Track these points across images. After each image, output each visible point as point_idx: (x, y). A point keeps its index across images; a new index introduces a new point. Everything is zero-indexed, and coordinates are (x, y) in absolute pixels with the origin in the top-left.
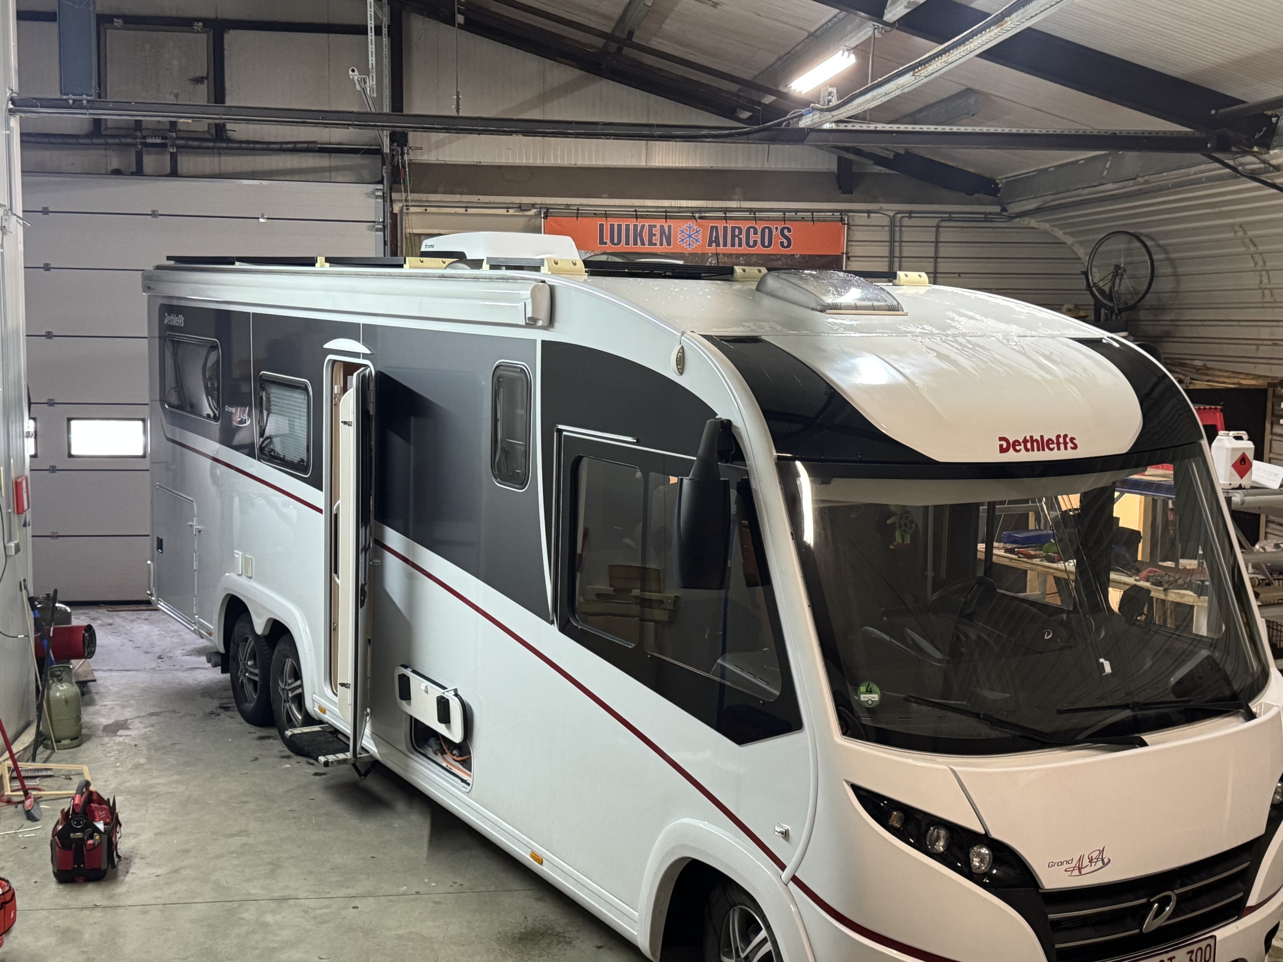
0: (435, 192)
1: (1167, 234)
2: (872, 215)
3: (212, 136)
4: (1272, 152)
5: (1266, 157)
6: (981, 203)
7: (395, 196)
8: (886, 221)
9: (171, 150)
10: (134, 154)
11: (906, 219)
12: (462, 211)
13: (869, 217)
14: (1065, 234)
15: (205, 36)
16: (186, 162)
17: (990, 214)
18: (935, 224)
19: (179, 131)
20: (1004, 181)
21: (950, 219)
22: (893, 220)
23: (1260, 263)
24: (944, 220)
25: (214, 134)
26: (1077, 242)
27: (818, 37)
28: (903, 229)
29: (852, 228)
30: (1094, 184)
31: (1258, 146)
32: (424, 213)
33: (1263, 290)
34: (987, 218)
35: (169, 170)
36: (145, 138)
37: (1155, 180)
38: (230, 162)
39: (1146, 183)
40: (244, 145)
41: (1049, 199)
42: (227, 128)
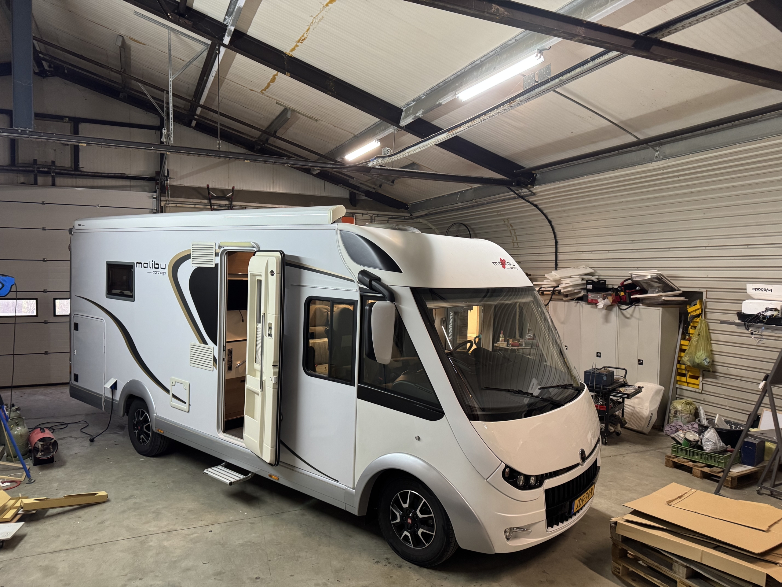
0: (181, 197)
1: (475, 224)
2: (364, 215)
3: (73, 169)
4: (535, 187)
5: (531, 189)
6: (403, 212)
7: (162, 198)
8: (369, 218)
9: (52, 174)
10: (33, 176)
11: (376, 217)
12: (193, 206)
13: (363, 216)
14: (432, 225)
15: (69, 125)
16: (59, 181)
17: (406, 216)
18: (387, 220)
19: (56, 166)
20: (410, 204)
21: (392, 218)
22: (371, 217)
23: (513, 233)
24: (390, 218)
25: (74, 168)
26: (436, 228)
27: (358, 137)
28: (376, 221)
29: (357, 220)
30: (453, 204)
31: (530, 185)
32: (176, 207)
33: (514, 243)
34: (405, 218)
35: (50, 183)
36: (39, 168)
37: (480, 201)
38: (81, 181)
39: (476, 202)
40: (89, 174)
41: (432, 210)
42: (80, 166)
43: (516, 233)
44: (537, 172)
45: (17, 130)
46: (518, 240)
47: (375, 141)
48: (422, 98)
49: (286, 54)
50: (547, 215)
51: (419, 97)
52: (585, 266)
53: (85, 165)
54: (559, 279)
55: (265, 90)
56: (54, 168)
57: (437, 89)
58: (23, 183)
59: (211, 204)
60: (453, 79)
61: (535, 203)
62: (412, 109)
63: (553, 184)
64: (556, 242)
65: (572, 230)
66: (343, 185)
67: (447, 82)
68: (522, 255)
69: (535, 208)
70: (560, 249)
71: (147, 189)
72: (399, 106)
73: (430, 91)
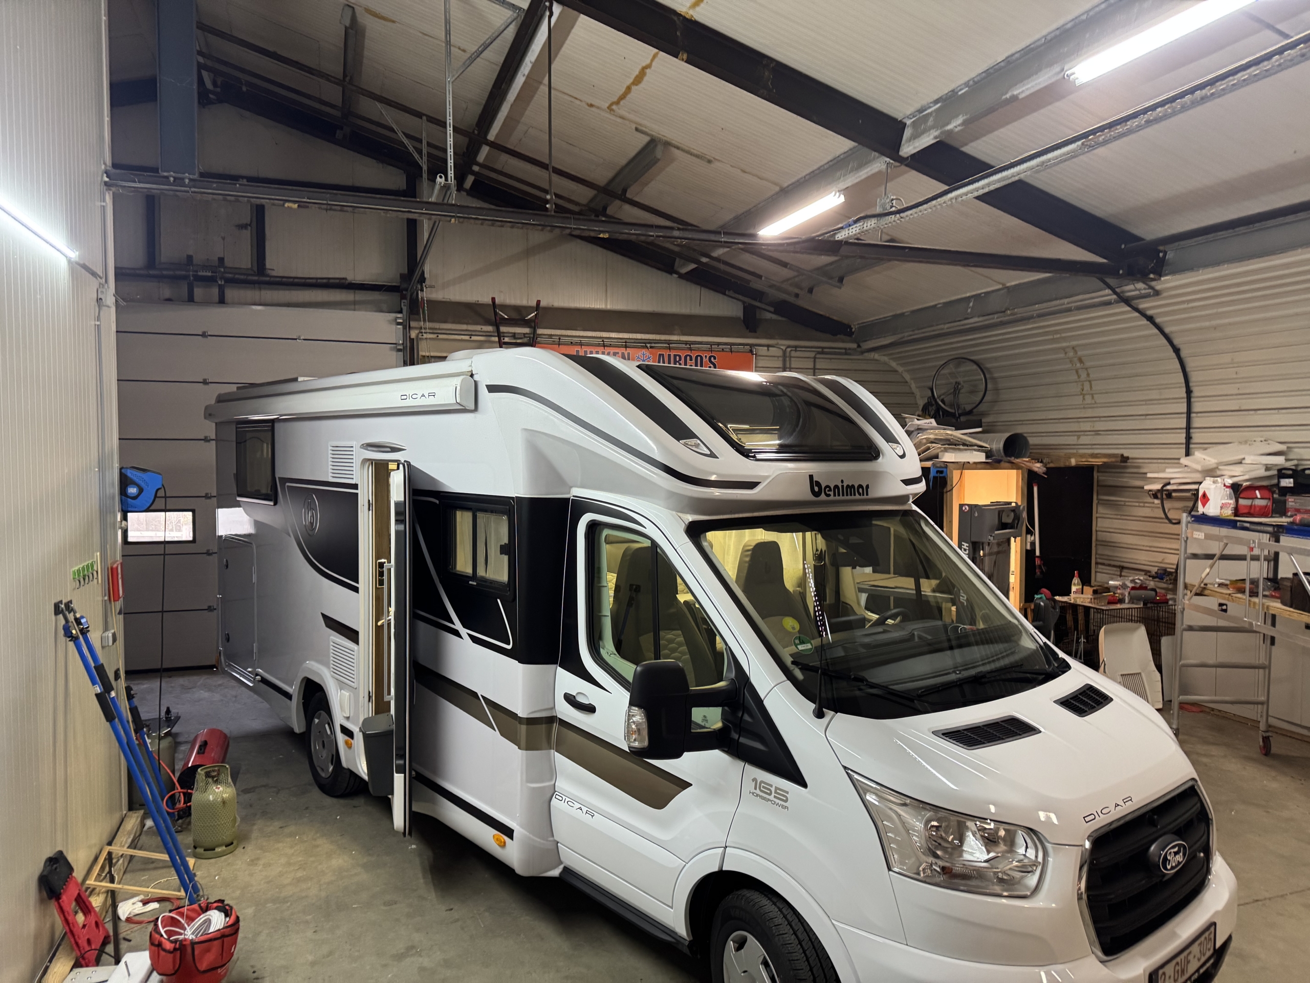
0: (445, 322)
2: (770, 348)
3: (255, 272)
4: (1162, 279)
6: (843, 341)
7: (413, 324)
8: (780, 353)
9: (220, 282)
10: (186, 286)
11: (793, 352)
12: (467, 338)
13: (768, 350)
14: (898, 364)
16: (230, 293)
17: (850, 349)
18: (813, 356)
19: (226, 267)
20: (857, 326)
21: (822, 353)
22: (784, 352)
23: (1084, 376)
24: (819, 353)
25: (257, 271)
26: (905, 371)
27: (789, 191)
28: (792, 359)
29: (758, 358)
30: (957, 320)
32: (437, 339)
33: (1084, 395)
34: (847, 352)
35: (217, 299)
36: (197, 272)
37: (1021, 312)
38: (269, 294)
39: (1012, 314)
40: (284, 280)
41: (906, 335)
42: (268, 265)
43: (1091, 376)
44: (1167, 248)
45: (167, 177)
46: (1094, 388)
47: (834, 193)
48: (960, 93)
49: (680, 15)
50: (1172, 336)
51: (953, 91)
52: (1263, 439)
53: (276, 264)
54: (1215, 466)
55: (617, 103)
56: (222, 270)
57: (1003, 67)
58: (169, 300)
59: (500, 335)
60: (1051, 40)
61: (1149, 313)
62: (931, 119)
63: (1210, 269)
64: (1189, 392)
65: (1231, 366)
66: (735, 292)
67: (1033, 50)
68: (1102, 419)
69: (1148, 322)
70: (1197, 407)
71: (384, 307)
72: (899, 116)
73: (984, 74)
